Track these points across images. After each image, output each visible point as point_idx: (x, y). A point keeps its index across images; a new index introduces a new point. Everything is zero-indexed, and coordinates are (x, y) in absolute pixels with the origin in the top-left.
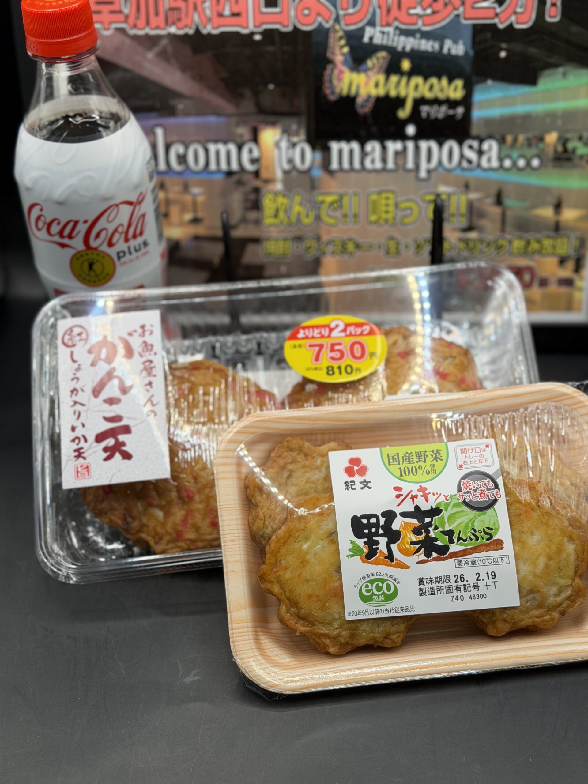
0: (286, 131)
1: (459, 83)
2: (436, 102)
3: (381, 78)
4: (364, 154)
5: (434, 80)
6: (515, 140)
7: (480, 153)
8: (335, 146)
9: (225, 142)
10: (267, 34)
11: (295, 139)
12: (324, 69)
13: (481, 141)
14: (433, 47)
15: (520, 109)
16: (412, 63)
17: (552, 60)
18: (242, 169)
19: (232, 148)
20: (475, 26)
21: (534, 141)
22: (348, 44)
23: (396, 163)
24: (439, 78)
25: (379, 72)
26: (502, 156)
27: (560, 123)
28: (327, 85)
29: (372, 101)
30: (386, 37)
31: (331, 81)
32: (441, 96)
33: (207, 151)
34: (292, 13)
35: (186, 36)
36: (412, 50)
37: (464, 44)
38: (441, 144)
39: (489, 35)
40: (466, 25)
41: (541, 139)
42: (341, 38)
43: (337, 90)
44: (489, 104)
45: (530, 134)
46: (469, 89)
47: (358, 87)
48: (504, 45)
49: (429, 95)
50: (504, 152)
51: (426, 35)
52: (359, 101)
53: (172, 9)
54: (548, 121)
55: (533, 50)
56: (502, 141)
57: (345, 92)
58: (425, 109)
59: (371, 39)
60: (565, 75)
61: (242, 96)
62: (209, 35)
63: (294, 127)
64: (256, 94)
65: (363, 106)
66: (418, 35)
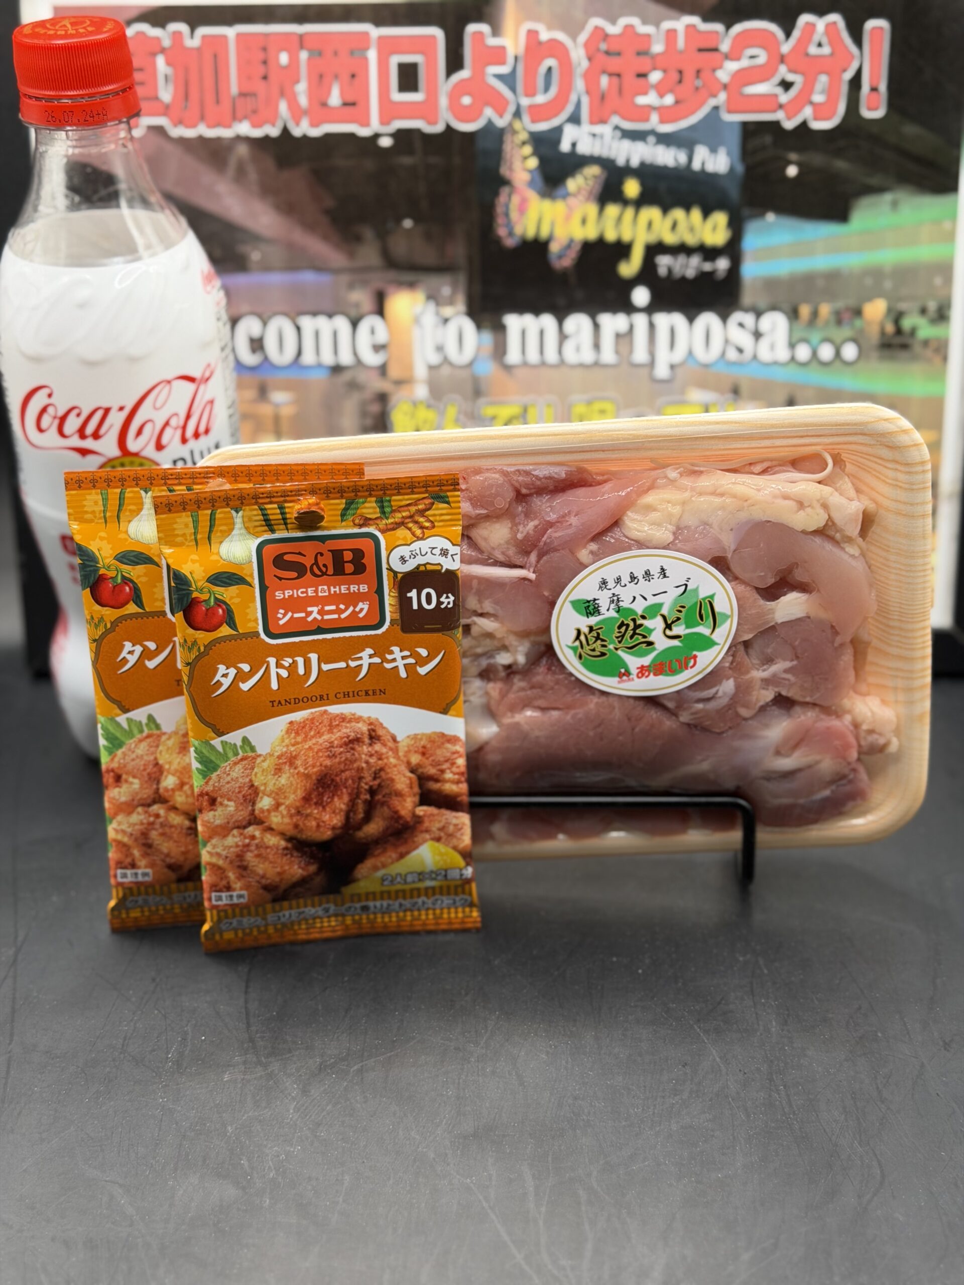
0: (432, 297)
1: (720, 219)
2: (682, 249)
3: (592, 209)
4: (563, 337)
5: (678, 214)
6: (815, 314)
7: (757, 335)
8: (513, 322)
9: (330, 315)
10: (400, 136)
11: (448, 311)
12: (496, 194)
13: (759, 314)
14: (676, 160)
15: (821, 262)
16: (643, 184)
17: (874, 181)
18: (359, 362)
19: (342, 324)
20: (745, 125)
21: (846, 316)
22: (536, 153)
23: (617, 352)
24: (688, 208)
25: (588, 199)
26: (794, 340)
27: (888, 285)
28: (500, 220)
29: (576, 248)
30: (598, 142)
31: (507, 215)
32: (691, 240)
33: (298, 329)
34: (443, 102)
35: (267, 139)
36: (643, 164)
37: (729, 154)
38: (691, 319)
39: (768, 139)
40: (731, 124)
41: (858, 313)
42: (524, 143)
43: (518, 230)
44: (771, 253)
45: (840, 304)
46: (736, 227)
47: (553, 224)
48: (793, 156)
49: (670, 239)
50: (798, 334)
51: (665, 139)
52: (555, 248)
53: (243, 94)
54: (869, 281)
55: (841, 165)
56: (793, 314)
57: (531, 233)
58: (664, 262)
59: (574, 145)
60: (895, 205)
61: (358, 239)
62: (305, 137)
63: (446, 291)
64: (383, 236)
65: (560, 257)
66: (651, 139)
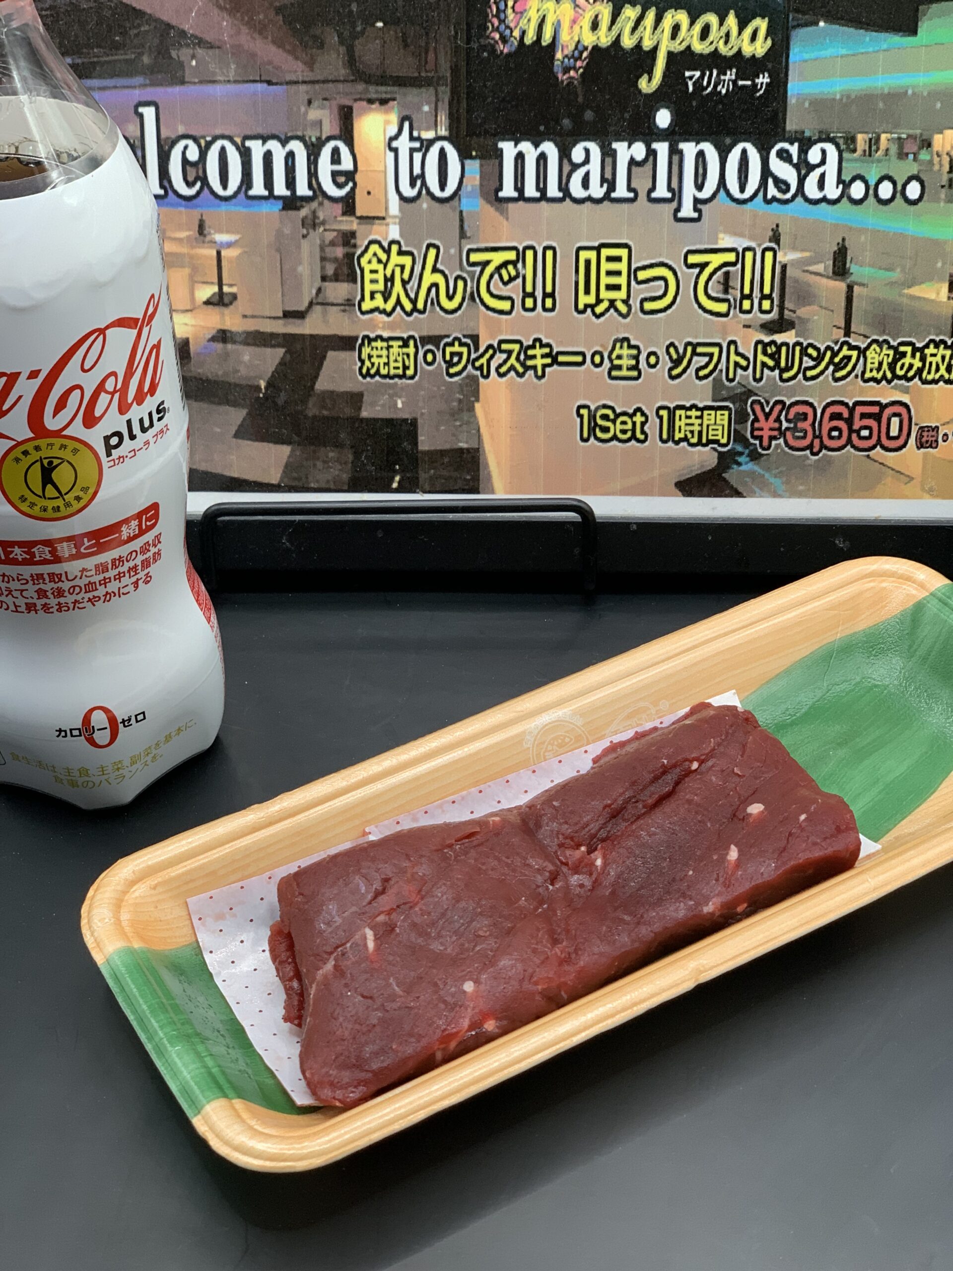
1: (761, 25)
2: (714, 61)
3: (605, 11)
4: (567, 167)
5: (710, 18)
7: (803, 168)
8: (509, 149)
13: (805, 144)
15: (882, 82)
18: (317, 193)
19: (298, 150)
24: (722, 14)
26: (846, 176)
29: (586, 55)
31: (501, 14)
32: (725, 50)
33: (246, 155)
38: (723, 149)
41: (928, 144)
43: (516, 35)
46: (779, 37)
47: (557, 30)
49: (699, 47)
50: (850, 169)
52: (560, 56)
54: (938, 104)
56: (846, 146)
57: (530, 37)
61: (318, 43)
64: (348, 40)
65: (567, 69)
